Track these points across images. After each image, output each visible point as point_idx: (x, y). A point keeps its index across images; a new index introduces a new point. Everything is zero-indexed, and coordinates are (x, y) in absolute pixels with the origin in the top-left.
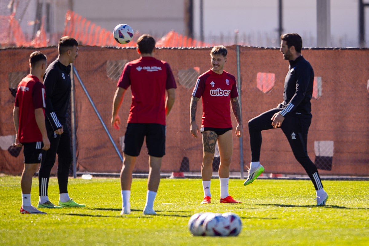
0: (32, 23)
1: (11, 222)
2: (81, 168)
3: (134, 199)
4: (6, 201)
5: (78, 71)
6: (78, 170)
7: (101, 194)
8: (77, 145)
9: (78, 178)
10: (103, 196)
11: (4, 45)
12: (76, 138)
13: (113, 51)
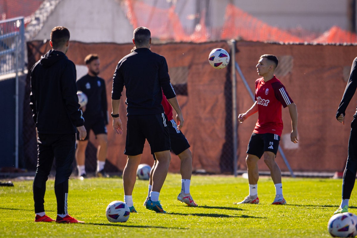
0: (192, 17)
1: (173, 221)
2: (242, 167)
3: (298, 199)
4: (167, 200)
5: (240, 67)
6: (239, 168)
7: (264, 193)
8: (238, 142)
9: (239, 177)
10: (266, 195)
11: (163, 39)
12: (238, 136)
13: (275, 46)
